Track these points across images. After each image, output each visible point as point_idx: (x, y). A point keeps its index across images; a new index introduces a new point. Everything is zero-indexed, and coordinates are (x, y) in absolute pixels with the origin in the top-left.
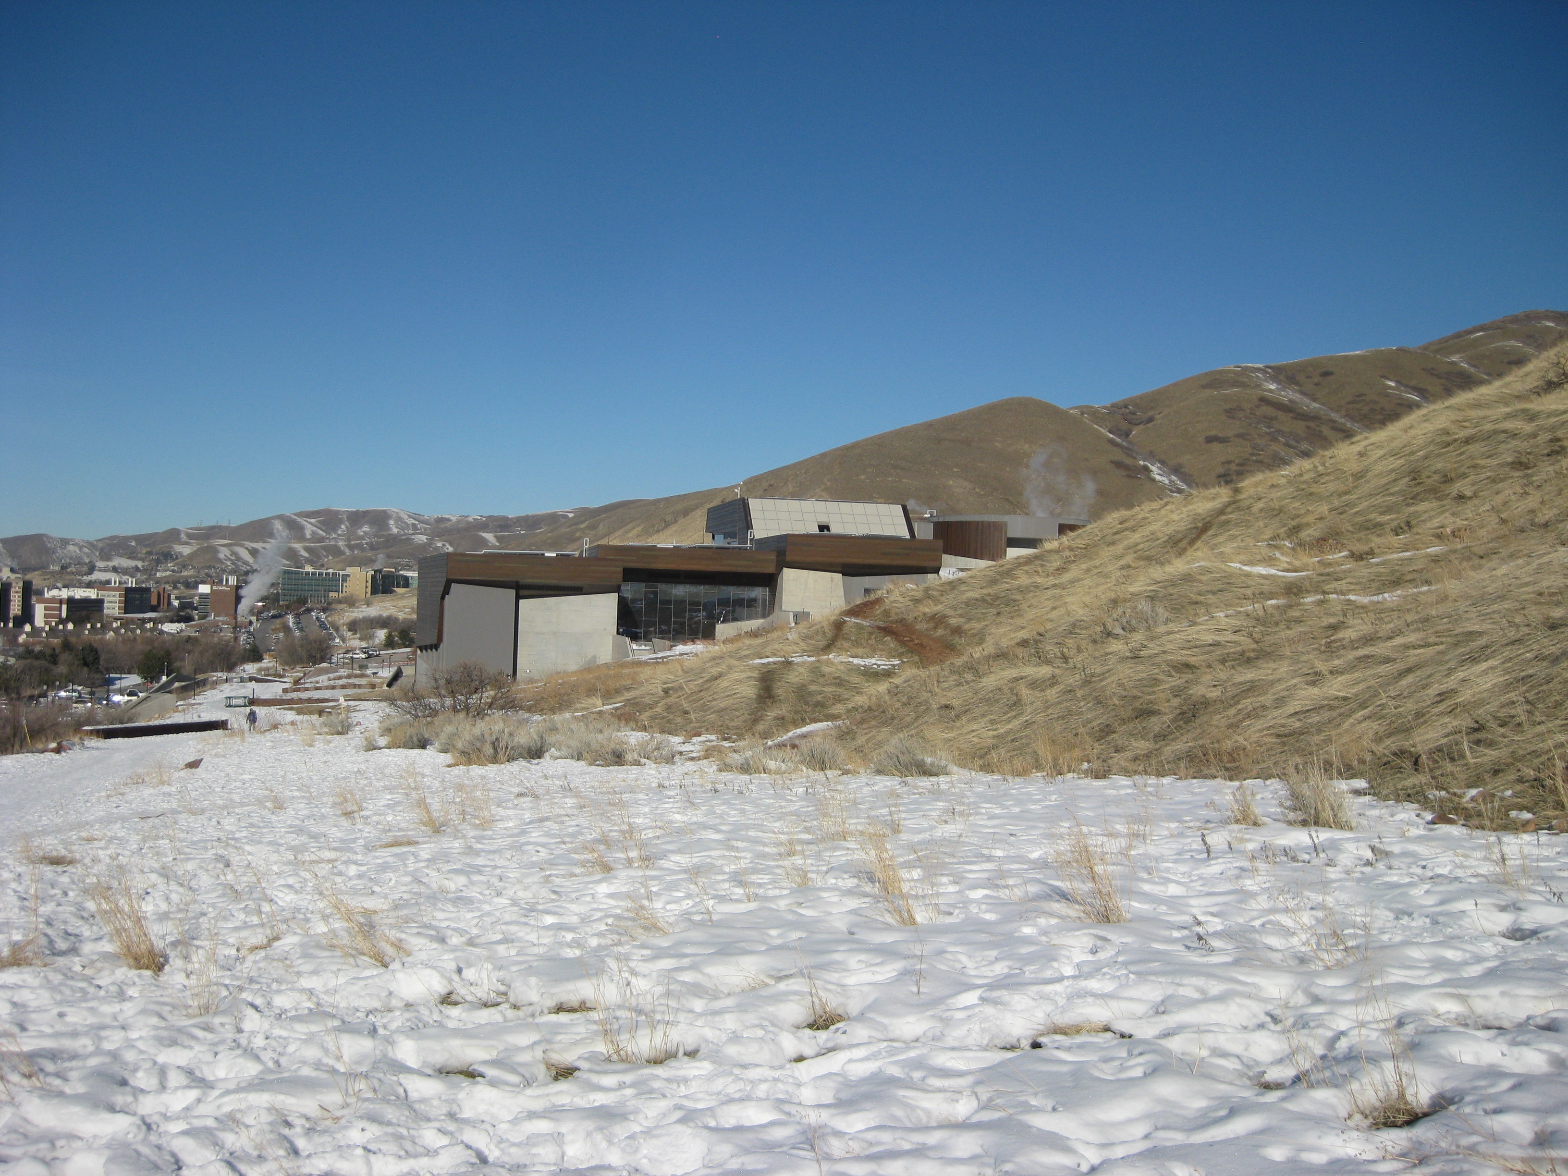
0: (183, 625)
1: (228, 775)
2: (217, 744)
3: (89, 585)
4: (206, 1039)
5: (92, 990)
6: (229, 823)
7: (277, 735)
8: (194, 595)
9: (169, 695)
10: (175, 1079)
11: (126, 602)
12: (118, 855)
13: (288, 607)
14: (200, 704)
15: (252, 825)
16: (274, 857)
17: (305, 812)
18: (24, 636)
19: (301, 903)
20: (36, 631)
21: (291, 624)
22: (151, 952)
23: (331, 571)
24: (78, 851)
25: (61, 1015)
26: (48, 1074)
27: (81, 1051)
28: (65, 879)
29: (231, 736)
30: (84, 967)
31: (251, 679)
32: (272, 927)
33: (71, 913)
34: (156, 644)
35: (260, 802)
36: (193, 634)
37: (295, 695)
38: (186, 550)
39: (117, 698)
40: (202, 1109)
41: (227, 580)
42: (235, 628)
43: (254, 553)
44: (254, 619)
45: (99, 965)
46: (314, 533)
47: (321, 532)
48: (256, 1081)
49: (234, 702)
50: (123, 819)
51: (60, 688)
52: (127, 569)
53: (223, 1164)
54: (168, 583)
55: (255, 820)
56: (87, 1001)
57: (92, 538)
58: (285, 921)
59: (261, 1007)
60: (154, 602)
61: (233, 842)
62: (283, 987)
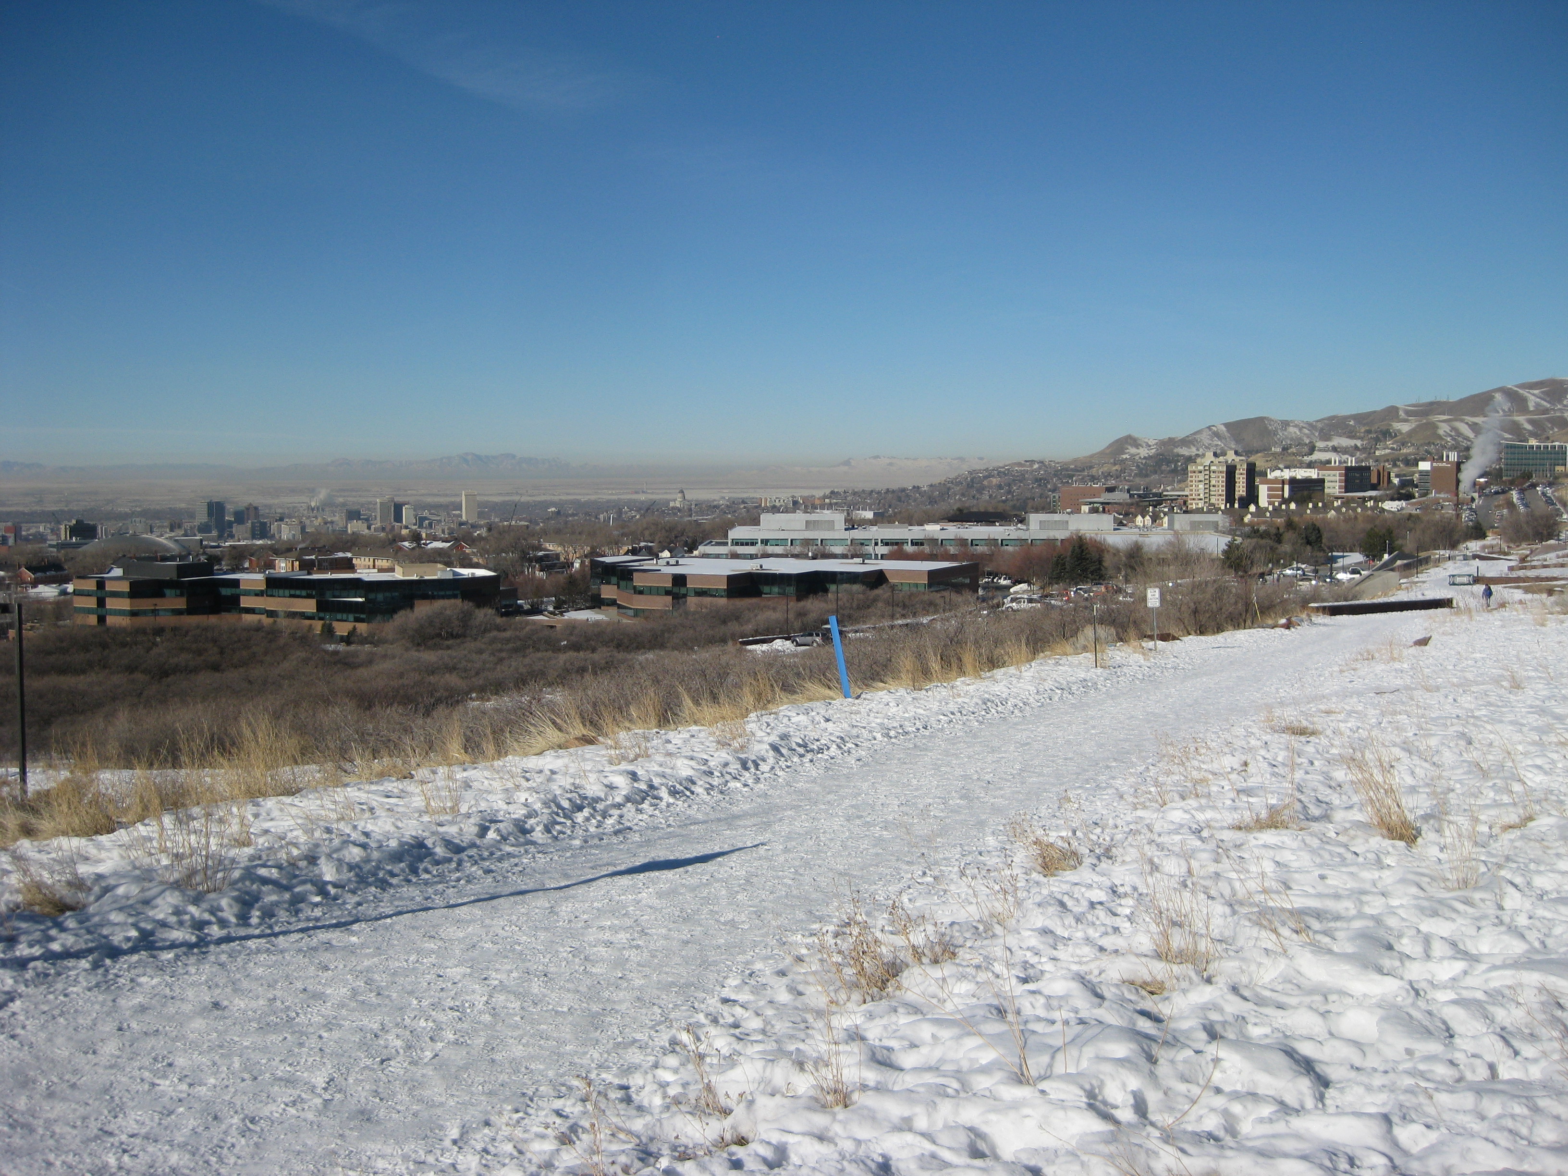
0: (1403, 503)
1: (1459, 653)
2: (1445, 622)
3: (1310, 465)
4: (1466, 913)
5: (1349, 856)
6: (1466, 701)
7: (1506, 614)
8: (1414, 473)
9: (1391, 573)
10: (1439, 949)
11: (1346, 481)
12: (1358, 728)
13: (1512, 483)
14: (1424, 582)
15: (1490, 704)
16: (1518, 737)
17: (1545, 693)
18: (1249, 516)
19: (1552, 785)
20: (1261, 511)
21: (1515, 500)
22: (1405, 824)
23: (1557, 444)
24: (1319, 723)
25: (1322, 877)
26: (1316, 932)
27: (1343, 913)
28: (1310, 749)
29: (1457, 614)
30: (1337, 834)
31: (1475, 557)
32: (1525, 807)
33: (1319, 782)
34: (1377, 522)
35: (1497, 681)
36: (1414, 512)
37: (1521, 573)
38: (1405, 428)
39: (1342, 576)
40: (1469, 981)
41: (1448, 457)
42: (1457, 505)
43: (1474, 427)
44: (1476, 495)
45: (1352, 832)
46: (1537, 405)
47: (1545, 404)
48: (1523, 960)
49: (1458, 580)
50: (1359, 694)
51: (1285, 566)
52: (1347, 448)
53: (1498, 1038)
54: (1387, 461)
55: (1493, 699)
56: (1346, 866)
57: (1312, 419)
58: (1538, 802)
59: (1521, 886)
60: (1374, 480)
61: (1472, 720)
62: (1542, 868)
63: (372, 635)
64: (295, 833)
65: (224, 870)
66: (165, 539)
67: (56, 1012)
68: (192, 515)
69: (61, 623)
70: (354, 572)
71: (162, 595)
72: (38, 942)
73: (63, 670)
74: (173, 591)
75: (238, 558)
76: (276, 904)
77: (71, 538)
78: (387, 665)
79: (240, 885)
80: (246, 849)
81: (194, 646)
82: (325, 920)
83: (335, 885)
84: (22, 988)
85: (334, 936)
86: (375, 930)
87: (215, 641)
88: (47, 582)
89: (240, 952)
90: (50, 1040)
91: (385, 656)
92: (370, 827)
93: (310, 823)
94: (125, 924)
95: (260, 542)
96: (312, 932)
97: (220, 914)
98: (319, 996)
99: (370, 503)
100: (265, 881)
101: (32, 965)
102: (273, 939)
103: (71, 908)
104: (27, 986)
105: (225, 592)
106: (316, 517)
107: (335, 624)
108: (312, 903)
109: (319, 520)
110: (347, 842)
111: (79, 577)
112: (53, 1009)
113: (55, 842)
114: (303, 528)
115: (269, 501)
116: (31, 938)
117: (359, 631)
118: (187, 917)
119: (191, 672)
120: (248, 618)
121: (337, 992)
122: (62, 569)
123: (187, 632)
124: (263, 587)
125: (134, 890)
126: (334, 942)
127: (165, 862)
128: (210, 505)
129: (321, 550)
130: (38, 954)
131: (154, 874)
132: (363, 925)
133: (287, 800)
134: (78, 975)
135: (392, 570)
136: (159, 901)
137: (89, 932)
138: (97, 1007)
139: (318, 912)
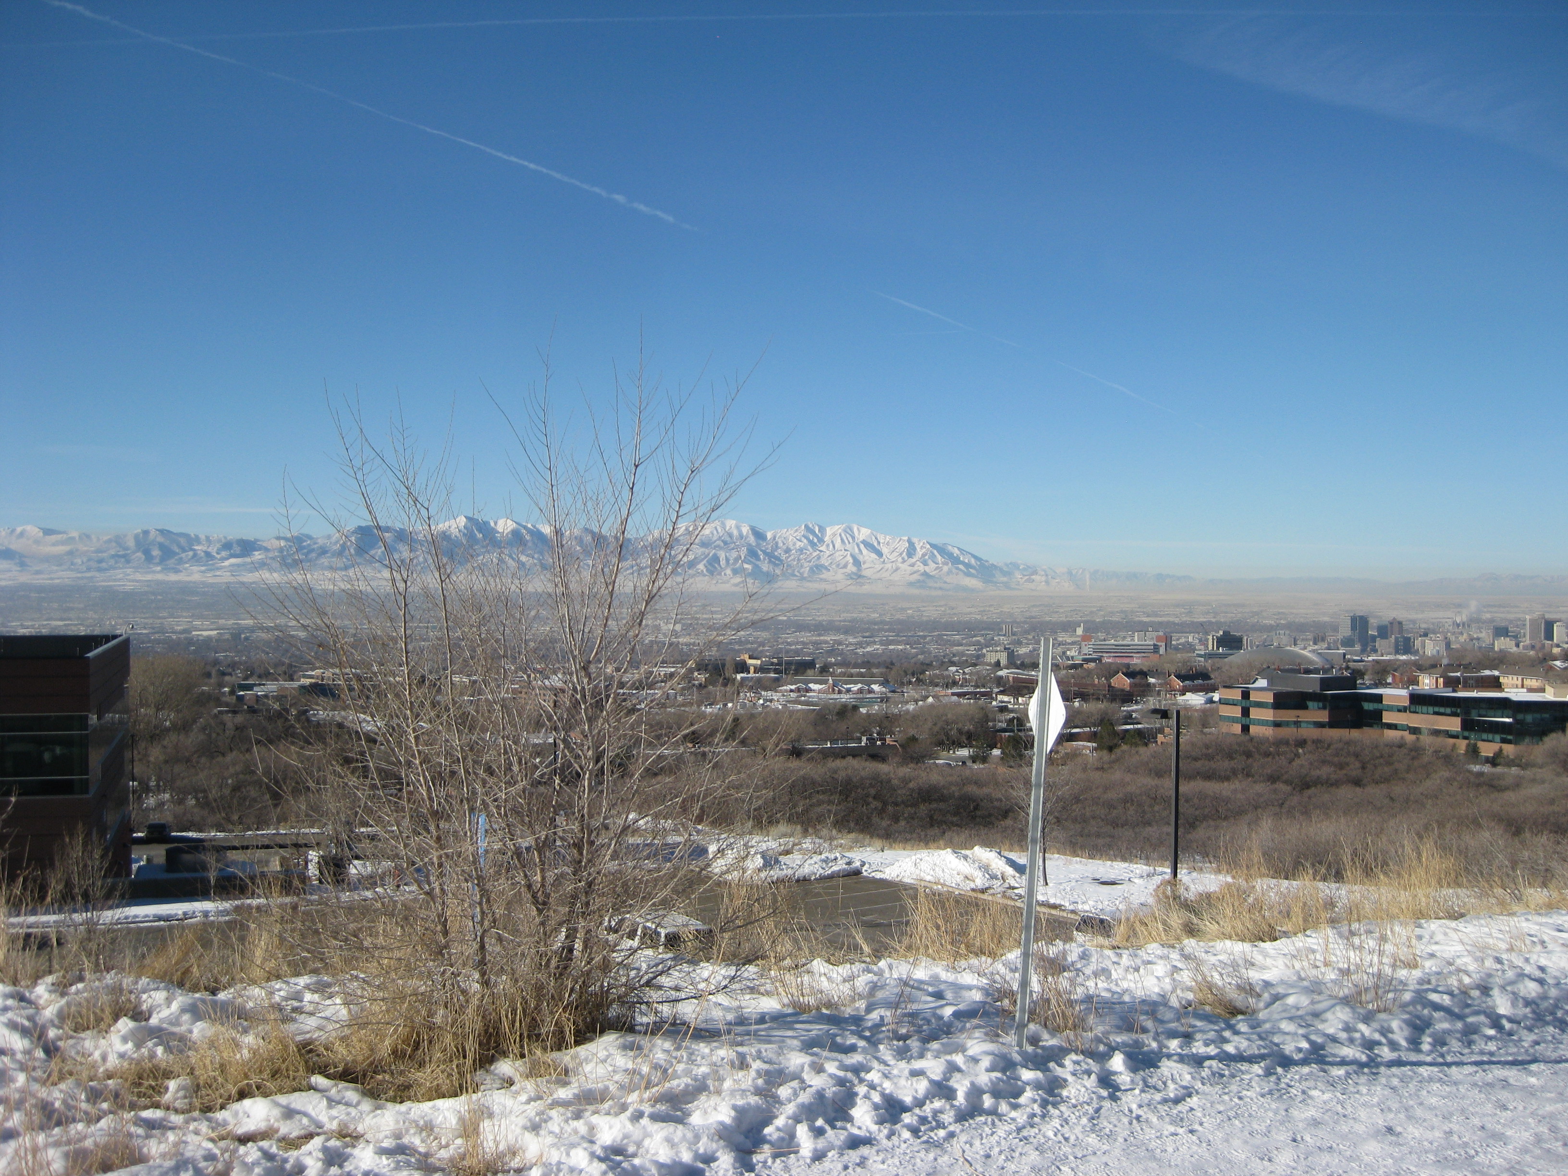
63: (1519, 757)
64: (1465, 960)
65: (1395, 990)
66: (1309, 653)
67: (1231, 1114)
68: (1335, 629)
69: (1206, 730)
70: (1502, 690)
71: (1306, 708)
72: (1213, 1042)
73: (1209, 776)
74: (1316, 704)
75: (1382, 673)
76: (1448, 1032)
77: (1218, 648)
78: (1536, 790)
79: (1411, 1008)
80: (1414, 972)
81: (1336, 759)
82: (1501, 1056)
83: (1510, 1020)
84: (1198, 1085)
85: (1511, 1074)
86: (1555, 1073)
87: (1357, 755)
88: (1195, 690)
89: (1411, 1078)
90: (1227, 1141)
91: (1534, 781)
92: (1543, 962)
93: (1480, 951)
94: (1296, 1034)
95: (1404, 657)
96: (1486, 1067)
97: (1390, 1035)
98: (1498, 1137)
99: (1519, 619)
100: (1437, 1007)
101: (1207, 1063)
102: (1446, 1068)
103: (1242, 1013)
104: (1203, 1084)
105: (1368, 706)
106: (1462, 633)
107: (1480, 744)
108: (1485, 1036)
109: (1465, 636)
110: (1522, 975)
111: (1225, 687)
112: (1227, 1110)
113: (1219, 945)
114: (1448, 645)
115: (1413, 616)
116: (1205, 1037)
117: (1505, 752)
118: (1357, 1035)
119: (1332, 785)
120: (1390, 734)
121: (1520, 1136)
122: (1209, 678)
123: (1329, 746)
124: (1407, 703)
125: (1304, 1001)
126: (1511, 1081)
127: (1332, 976)
128: (1354, 619)
129: (1467, 667)
130: (1212, 1054)
131: (1323, 987)
132: (1542, 1066)
133: (1453, 924)
134: (1251, 1080)
135: (1543, 690)
136: (1329, 1015)
137: (1261, 1038)
138: (1271, 1114)
139: (1492, 1046)
